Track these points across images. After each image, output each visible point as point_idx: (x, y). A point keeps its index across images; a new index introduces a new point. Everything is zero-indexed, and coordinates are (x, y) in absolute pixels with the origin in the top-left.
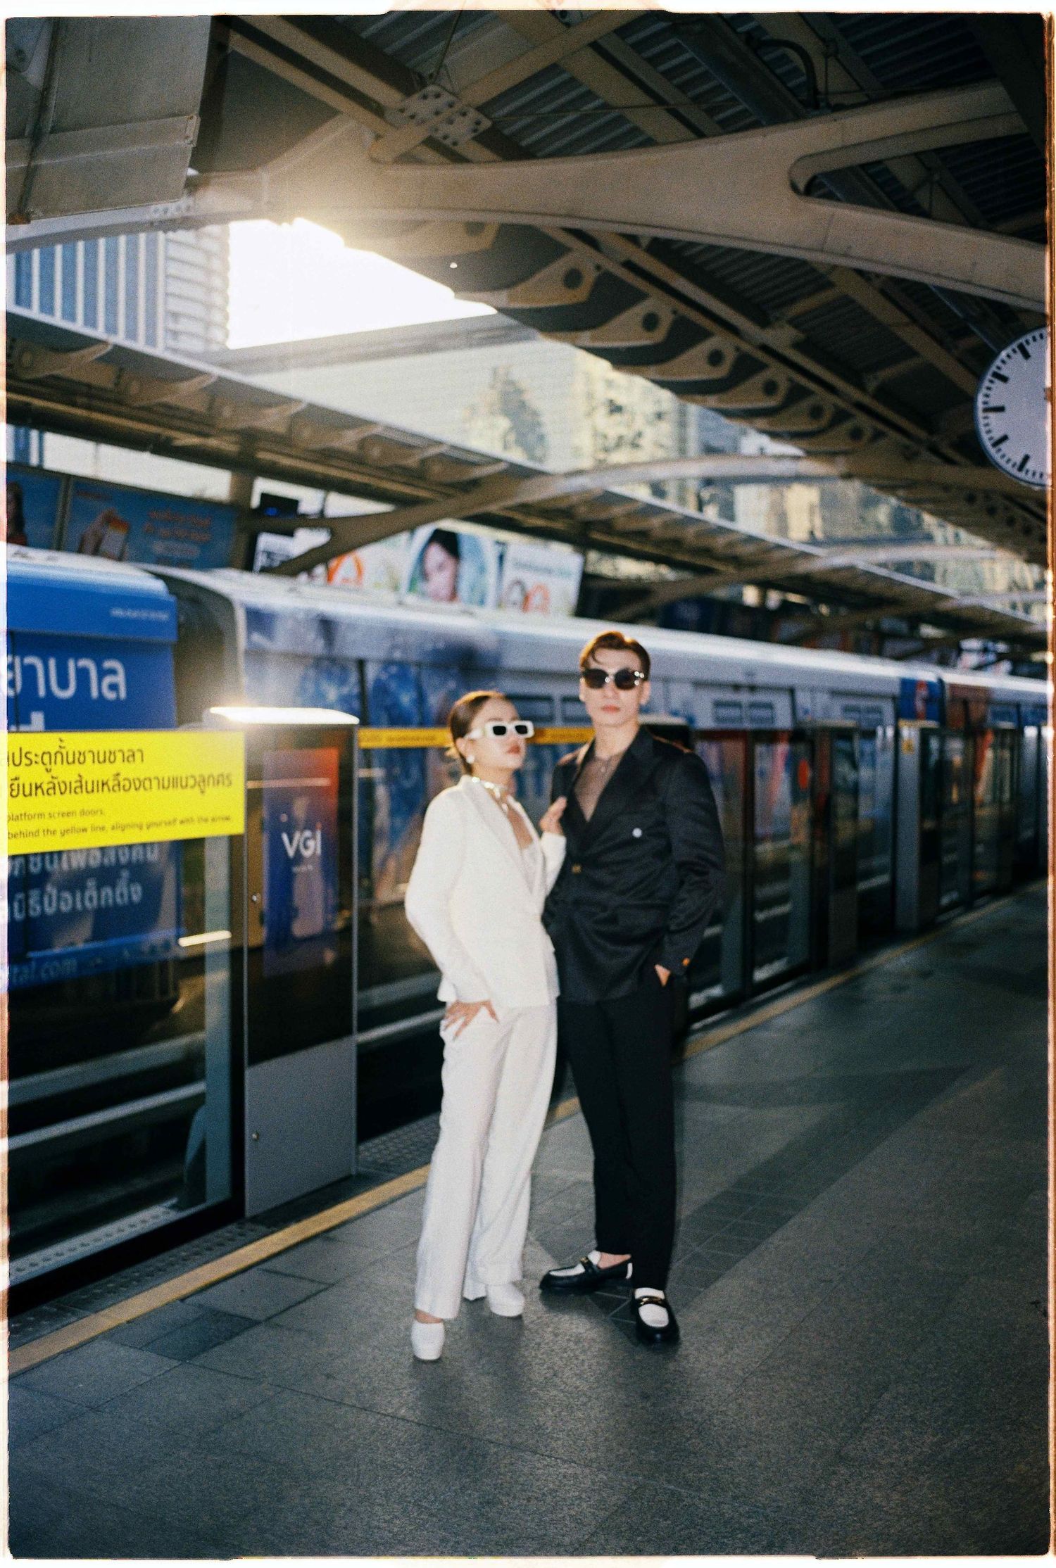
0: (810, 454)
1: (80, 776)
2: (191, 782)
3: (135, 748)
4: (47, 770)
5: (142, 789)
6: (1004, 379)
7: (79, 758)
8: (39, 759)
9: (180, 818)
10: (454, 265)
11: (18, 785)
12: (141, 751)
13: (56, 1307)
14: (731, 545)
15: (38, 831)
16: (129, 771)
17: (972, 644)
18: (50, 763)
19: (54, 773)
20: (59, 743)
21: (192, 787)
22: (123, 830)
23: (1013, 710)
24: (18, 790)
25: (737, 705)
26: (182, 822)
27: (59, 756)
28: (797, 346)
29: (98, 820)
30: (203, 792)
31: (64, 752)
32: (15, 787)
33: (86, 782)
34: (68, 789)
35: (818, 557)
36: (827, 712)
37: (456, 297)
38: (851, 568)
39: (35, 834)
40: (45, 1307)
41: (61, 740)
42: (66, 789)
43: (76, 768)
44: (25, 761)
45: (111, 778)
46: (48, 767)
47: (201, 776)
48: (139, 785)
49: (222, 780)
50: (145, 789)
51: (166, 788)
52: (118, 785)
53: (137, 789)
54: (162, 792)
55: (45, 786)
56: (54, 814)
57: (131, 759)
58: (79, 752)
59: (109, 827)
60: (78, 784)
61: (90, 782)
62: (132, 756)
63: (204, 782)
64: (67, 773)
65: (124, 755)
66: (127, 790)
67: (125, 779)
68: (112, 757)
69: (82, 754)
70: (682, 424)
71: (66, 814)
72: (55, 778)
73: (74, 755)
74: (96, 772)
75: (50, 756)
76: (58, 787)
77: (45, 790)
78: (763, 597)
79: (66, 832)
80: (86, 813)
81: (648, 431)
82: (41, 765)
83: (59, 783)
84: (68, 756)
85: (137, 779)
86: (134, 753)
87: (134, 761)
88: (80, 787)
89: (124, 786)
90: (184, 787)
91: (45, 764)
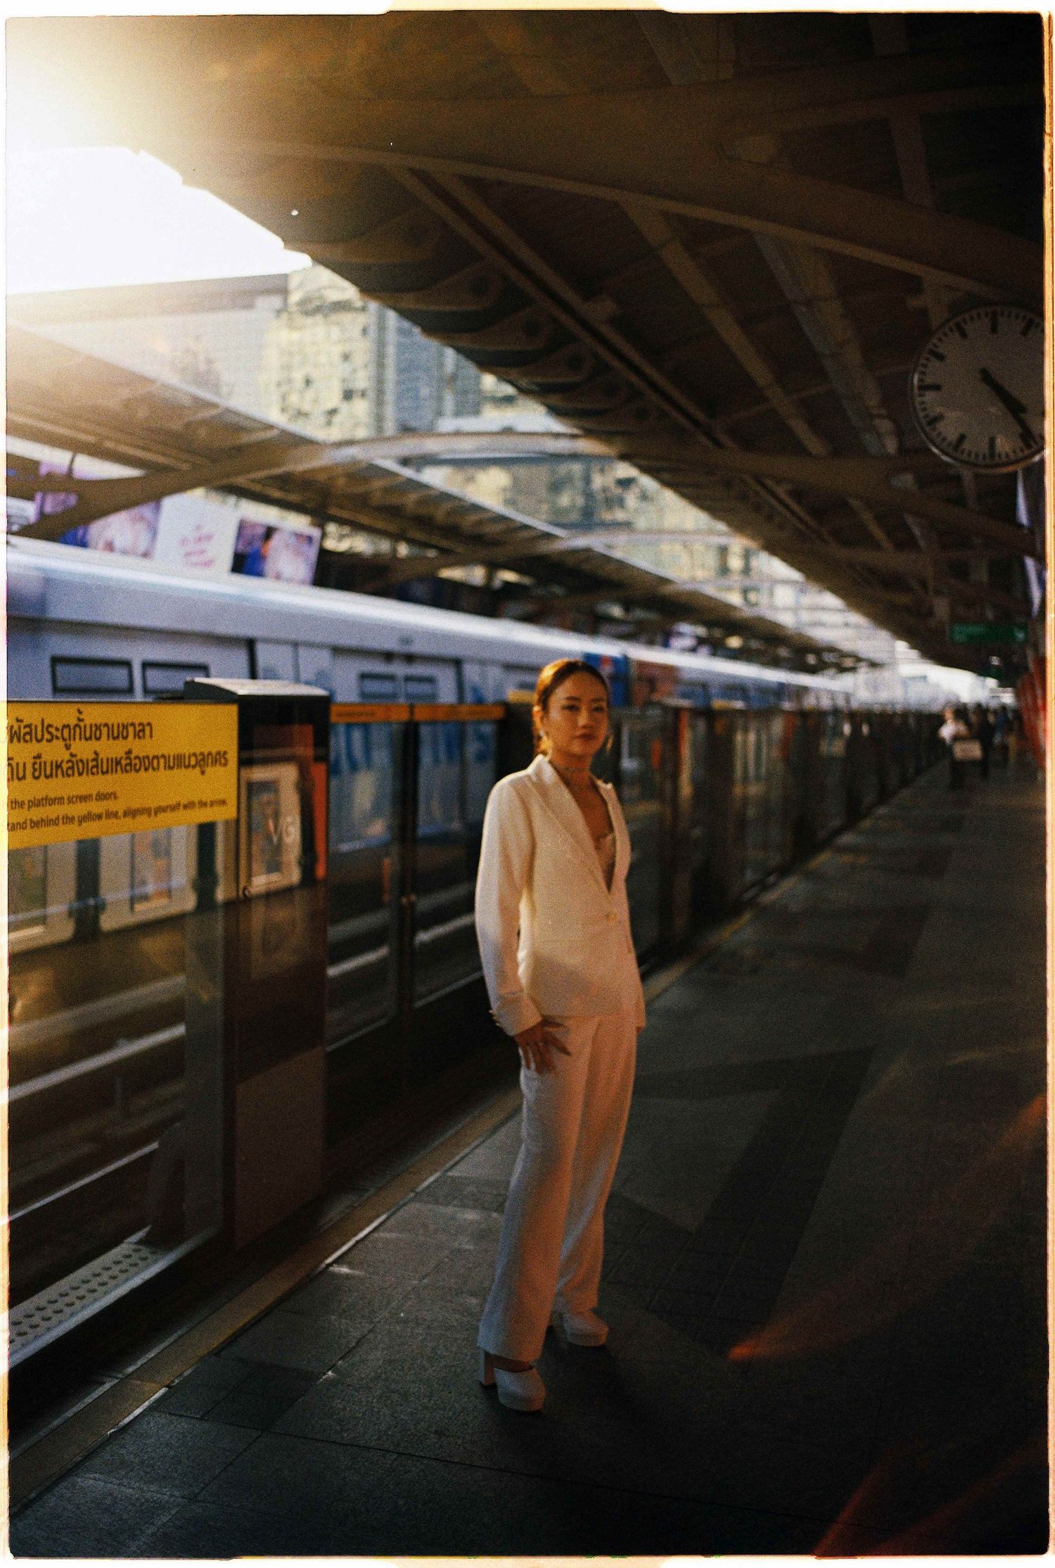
0: (589, 433)
1: (96, 753)
2: (193, 762)
3: (145, 722)
4: (66, 745)
5: (150, 769)
6: (941, 357)
7: (95, 733)
8: (59, 734)
9: (184, 801)
10: (295, 213)
11: (40, 765)
12: (149, 724)
14: (480, 523)
15: (57, 819)
16: (141, 748)
17: (685, 628)
18: (70, 739)
19: (73, 750)
20: (78, 716)
21: (194, 767)
22: (133, 817)
23: (699, 690)
24: (40, 771)
25: (391, 678)
26: (185, 807)
27: (78, 730)
28: (613, 321)
29: (111, 805)
30: (203, 773)
31: (82, 724)
32: (37, 766)
33: (102, 760)
34: (85, 770)
35: (562, 538)
36: (499, 688)
37: (285, 248)
38: (588, 550)
39: (54, 822)
41: (80, 713)
42: (83, 768)
43: (94, 745)
44: (47, 736)
45: (124, 756)
46: (68, 742)
47: (202, 754)
48: (148, 763)
49: (219, 758)
50: (154, 769)
51: (171, 768)
52: (130, 764)
53: (146, 769)
54: (168, 772)
55: (65, 766)
56: (73, 797)
57: (140, 734)
58: (96, 725)
59: (121, 814)
60: (94, 763)
61: (105, 761)
62: (143, 730)
63: (204, 761)
64: (83, 749)
65: (135, 730)
66: (137, 771)
67: (136, 757)
68: (125, 732)
69: (98, 727)
70: (380, 403)
71: (84, 798)
72: (72, 755)
73: (91, 730)
74: (110, 749)
75: (70, 730)
76: (76, 767)
77: (65, 770)
78: (490, 577)
79: (83, 819)
80: (102, 797)
81: (345, 407)
82: (61, 740)
83: (77, 761)
84: (85, 731)
85: (148, 757)
86: (144, 727)
87: (144, 737)
88: (96, 766)
89: (135, 765)
90: (187, 767)
91: (64, 739)
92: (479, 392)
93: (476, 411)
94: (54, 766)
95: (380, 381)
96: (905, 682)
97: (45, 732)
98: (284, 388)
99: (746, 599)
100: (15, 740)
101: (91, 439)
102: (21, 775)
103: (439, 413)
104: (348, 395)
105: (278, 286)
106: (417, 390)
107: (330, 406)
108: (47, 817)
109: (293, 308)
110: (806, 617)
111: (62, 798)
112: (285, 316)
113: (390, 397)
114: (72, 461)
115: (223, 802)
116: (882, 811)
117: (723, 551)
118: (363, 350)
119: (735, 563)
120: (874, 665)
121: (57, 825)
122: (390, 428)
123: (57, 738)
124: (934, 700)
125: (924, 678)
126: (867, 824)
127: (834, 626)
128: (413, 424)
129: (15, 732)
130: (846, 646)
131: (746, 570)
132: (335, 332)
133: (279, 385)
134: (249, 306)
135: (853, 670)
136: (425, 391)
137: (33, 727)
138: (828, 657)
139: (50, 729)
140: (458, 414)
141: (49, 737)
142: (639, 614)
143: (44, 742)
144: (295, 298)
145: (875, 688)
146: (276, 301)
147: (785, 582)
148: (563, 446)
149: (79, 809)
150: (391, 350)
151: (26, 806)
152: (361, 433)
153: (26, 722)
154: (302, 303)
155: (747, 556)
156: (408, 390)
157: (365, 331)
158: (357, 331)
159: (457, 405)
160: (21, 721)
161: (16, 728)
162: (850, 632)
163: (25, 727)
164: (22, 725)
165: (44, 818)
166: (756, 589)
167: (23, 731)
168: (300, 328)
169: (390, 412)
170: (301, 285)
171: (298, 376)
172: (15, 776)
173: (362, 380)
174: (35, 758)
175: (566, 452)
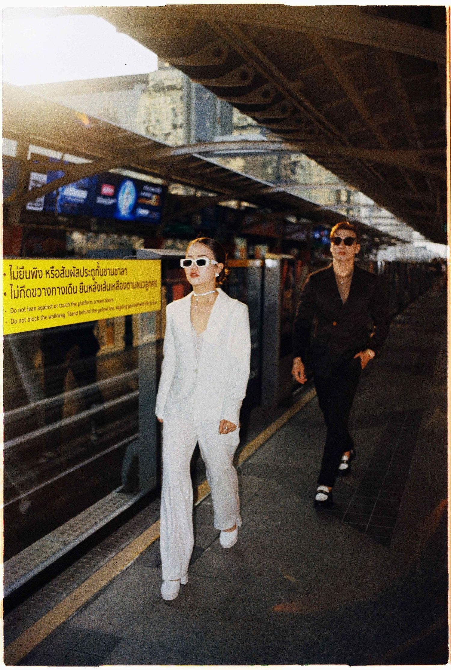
1: (105, 282)
2: (143, 285)
3: (124, 268)
4: (93, 279)
7: (104, 273)
8: (90, 273)
9: (140, 302)
12: (126, 269)
13: (100, 549)
15: (90, 310)
16: (123, 279)
18: (94, 276)
19: (96, 280)
20: (97, 265)
21: (144, 287)
22: (120, 309)
24: (83, 290)
26: (140, 305)
27: (97, 272)
29: (111, 304)
30: (147, 290)
31: (99, 269)
32: (81, 288)
33: (107, 284)
34: (101, 289)
39: (89, 312)
40: (94, 549)
41: (98, 264)
43: (104, 278)
44: (85, 274)
45: (116, 283)
46: (93, 277)
47: (146, 282)
48: (125, 286)
49: (153, 283)
50: (128, 289)
51: (135, 288)
52: (118, 286)
53: (125, 289)
54: (134, 290)
55: (92, 287)
56: (96, 301)
57: (122, 273)
58: (104, 269)
59: (115, 308)
60: (104, 286)
61: (108, 285)
62: (123, 271)
63: (148, 284)
64: (100, 280)
65: (120, 271)
66: (121, 289)
67: (121, 283)
68: (116, 272)
69: (105, 270)
70: (189, 130)
71: (101, 301)
72: (96, 283)
73: (103, 271)
74: (110, 280)
75: (94, 271)
76: (96, 288)
77: (92, 289)
78: (240, 205)
79: (100, 311)
80: (107, 301)
81: (173, 132)
82: (91, 276)
83: (97, 285)
84: (100, 272)
85: (125, 283)
86: (124, 270)
87: (124, 274)
88: (105, 287)
89: (120, 287)
90: (141, 287)
91: (92, 276)
92: (232, 124)
93: (230, 133)
94: (88, 287)
95: (188, 121)
96: (416, 249)
97: (84, 272)
98: (147, 125)
99: (348, 213)
100: (73, 276)
101: (70, 147)
102: (75, 291)
103: (215, 134)
104: (175, 127)
105: (144, 79)
106: (205, 124)
107: (167, 132)
108: (86, 310)
109: (151, 89)
110: (374, 221)
111: (91, 302)
112: (147, 93)
113: (193, 127)
114: (63, 156)
115: (155, 303)
116: (412, 305)
117: (338, 192)
118: (180, 106)
119: (344, 198)
120: (404, 242)
121: (90, 313)
122: (193, 141)
123: (89, 275)
124: (429, 257)
125: (425, 248)
126: (406, 311)
127: (385, 225)
128: (203, 139)
129: (72, 273)
130: (393, 234)
131: (348, 201)
132: (169, 99)
133: (145, 123)
134: (132, 88)
135: (394, 244)
136: (208, 125)
137: (80, 270)
138: (385, 239)
139: (86, 271)
140: (222, 134)
141: (86, 275)
142: (304, 220)
143: (84, 276)
144: (151, 84)
145: (403, 251)
146: (143, 86)
147: (366, 206)
148: (276, 146)
149: (98, 306)
150: (193, 107)
151: (77, 305)
152: (180, 143)
153: (77, 268)
154: (155, 86)
155: (349, 194)
156: (201, 124)
157: (181, 98)
158: (178, 98)
159: (222, 130)
160: (75, 268)
161: (73, 271)
162: (393, 228)
163: (77, 270)
164: (75, 269)
165: (85, 310)
166: (352, 209)
167: (76, 272)
168: (154, 98)
169: (193, 134)
170: (153, 79)
171: (153, 119)
172: (73, 292)
173: (180, 120)
174: (80, 284)
175: (278, 149)
